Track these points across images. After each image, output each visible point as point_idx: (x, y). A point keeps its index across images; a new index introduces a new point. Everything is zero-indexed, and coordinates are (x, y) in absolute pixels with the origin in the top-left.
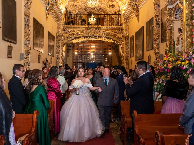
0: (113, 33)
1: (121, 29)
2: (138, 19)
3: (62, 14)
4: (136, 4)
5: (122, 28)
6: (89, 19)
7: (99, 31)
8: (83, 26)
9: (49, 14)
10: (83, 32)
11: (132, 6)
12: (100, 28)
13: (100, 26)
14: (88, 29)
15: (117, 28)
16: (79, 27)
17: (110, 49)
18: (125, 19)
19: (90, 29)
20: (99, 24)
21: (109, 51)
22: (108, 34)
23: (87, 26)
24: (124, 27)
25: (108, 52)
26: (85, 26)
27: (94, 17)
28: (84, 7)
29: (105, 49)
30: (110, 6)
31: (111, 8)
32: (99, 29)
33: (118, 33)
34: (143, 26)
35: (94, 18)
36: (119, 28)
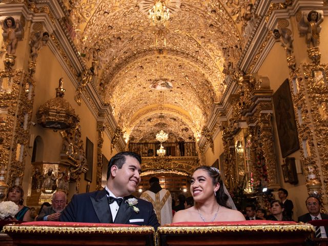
0: (187, 165)
1: (197, 160)
2: (213, 150)
3: (125, 144)
4: (209, 135)
5: (198, 158)
6: (158, 151)
7: (170, 163)
8: (150, 158)
9: (114, 147)
10: (150, 164)
11: (206, 136)
12: (170, 159)
13: (170, 157)
14: (156, 161)
15: (191, 158)
16: (146, 159)
17: (185, 185)
18: (200, 148)
19: (159, 161)
20: (170, 155)
21: (185, 187)
22: (181, 167)
23: (155, 157)
24: (200, 157)
25: (182, 189)
26: (152, 157)
27: (163, 147)
28: (151, 132)
29: (179, 184)
30: (182, 130)
31: (184, 132)
32: (169, 161)
33: (193, 164)
34: (218, 160)
35: (164, 149)
36: (194, 159)
